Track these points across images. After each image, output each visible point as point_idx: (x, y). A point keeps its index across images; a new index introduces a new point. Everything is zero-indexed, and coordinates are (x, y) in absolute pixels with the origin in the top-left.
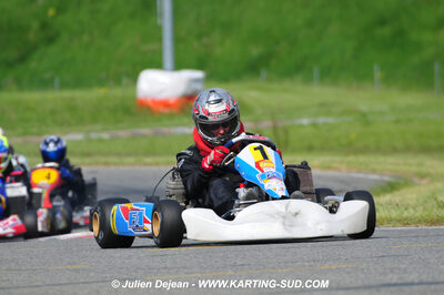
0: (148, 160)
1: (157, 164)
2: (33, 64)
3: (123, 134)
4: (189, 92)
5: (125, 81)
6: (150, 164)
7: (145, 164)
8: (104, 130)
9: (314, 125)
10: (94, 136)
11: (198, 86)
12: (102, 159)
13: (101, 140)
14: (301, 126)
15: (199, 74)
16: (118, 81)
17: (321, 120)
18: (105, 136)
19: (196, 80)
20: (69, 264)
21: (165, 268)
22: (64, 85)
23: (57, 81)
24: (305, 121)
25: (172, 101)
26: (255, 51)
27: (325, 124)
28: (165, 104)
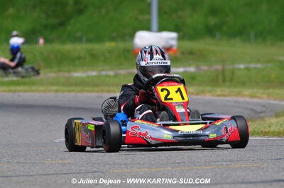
2: (69, 27)
3: (122, 72)
4: (167, 46)
8: (111, 70)
9: (248, 69)
10: (104, 73)
11: (174, 43)
12: (106, 88)
13: (108, 76)
14: (240, 69)
15: (174, 35)
17: (252, 66)
18: (111, 73)
19: (173, 39)
20: (61, 159)
23: (84, 38)
24: (242, 66)
26: (213, 21)
27: (255, 68)
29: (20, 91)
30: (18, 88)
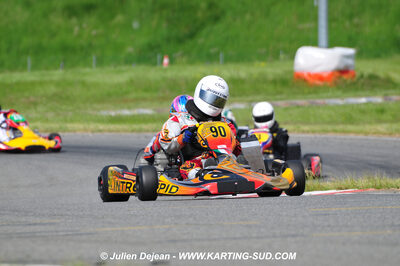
0: (306, 128)
1: (313, 132)
2: (200, 40)
3: (282, 103)
4: (342, 67)
5: (282, 56)
6: (308, 132)
7: (303, 132)
11: (350, 62)
15: (351, 51)
16: (276, 56)
19: (348, 57)
20: (241, 220)
21: (329, 226)
22: (228, 60)
23: (221, 56)
25: (325, 75)
28: (320, 77)
29: (148, 131)
30: (144, 126)
